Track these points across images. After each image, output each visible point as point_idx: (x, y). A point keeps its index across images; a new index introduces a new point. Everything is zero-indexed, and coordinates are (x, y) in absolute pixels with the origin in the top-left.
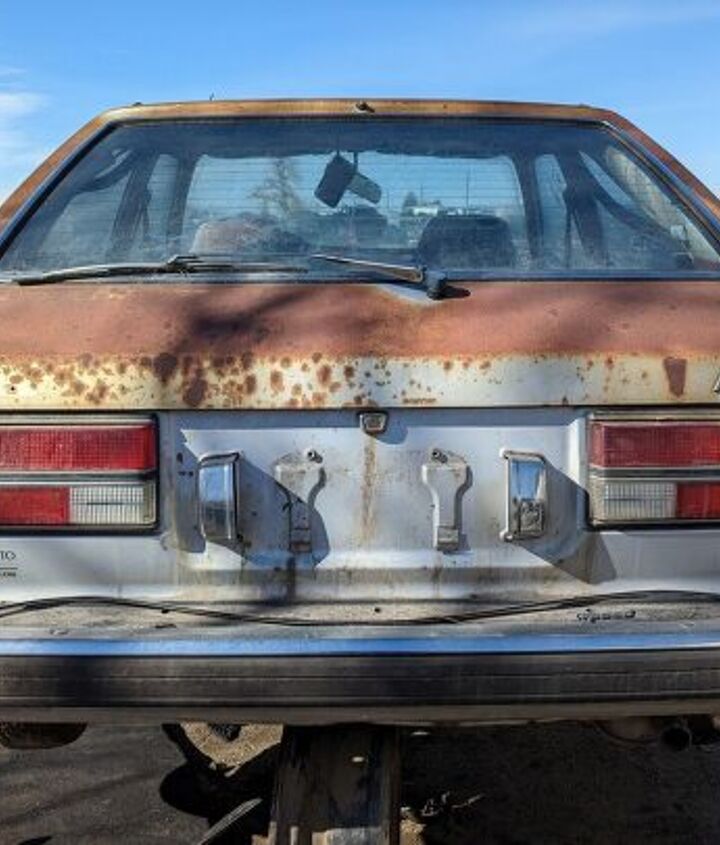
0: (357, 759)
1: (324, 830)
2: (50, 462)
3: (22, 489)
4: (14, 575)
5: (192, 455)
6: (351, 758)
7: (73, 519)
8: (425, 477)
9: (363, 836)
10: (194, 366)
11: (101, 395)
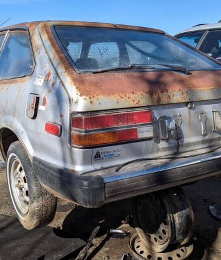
0: (175, 195)
1: (175, 213)
2: (132, 122)
3: (127, 130)
4: (119, 156)
5: (156, 117)
6: (173, 194)
7: (139, 137)
8: (200, 118)
9: (185, 212)
10: (157, 93)
11: (139, 102)
